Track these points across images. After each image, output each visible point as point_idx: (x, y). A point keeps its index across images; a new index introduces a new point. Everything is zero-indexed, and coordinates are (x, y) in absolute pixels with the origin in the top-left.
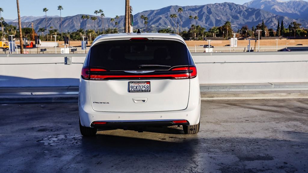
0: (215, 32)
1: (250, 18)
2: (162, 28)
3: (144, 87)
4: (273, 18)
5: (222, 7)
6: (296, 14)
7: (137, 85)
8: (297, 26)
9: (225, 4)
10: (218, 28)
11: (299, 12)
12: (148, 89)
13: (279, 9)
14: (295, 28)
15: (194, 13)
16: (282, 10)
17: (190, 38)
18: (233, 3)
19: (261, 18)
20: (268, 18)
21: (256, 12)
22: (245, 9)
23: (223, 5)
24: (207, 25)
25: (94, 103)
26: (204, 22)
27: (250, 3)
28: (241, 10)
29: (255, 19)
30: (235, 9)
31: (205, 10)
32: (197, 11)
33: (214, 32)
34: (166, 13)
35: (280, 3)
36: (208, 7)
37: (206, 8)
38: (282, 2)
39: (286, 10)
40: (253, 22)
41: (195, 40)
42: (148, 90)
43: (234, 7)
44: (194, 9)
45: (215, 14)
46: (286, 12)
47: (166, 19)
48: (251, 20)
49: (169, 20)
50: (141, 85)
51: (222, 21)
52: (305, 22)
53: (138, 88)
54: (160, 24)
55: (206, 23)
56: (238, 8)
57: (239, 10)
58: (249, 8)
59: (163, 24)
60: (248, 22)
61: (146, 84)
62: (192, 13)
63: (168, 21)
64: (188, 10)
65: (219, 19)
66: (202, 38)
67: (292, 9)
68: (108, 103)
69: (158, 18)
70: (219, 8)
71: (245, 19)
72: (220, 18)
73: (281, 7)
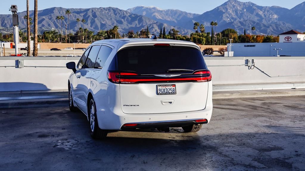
0: (104, 35)
1: (133, 24)
2: (45, 30)
3: (171, 90)
4: (154, 24)
5: (107, 12)
6: (174, 22)
7: (164, 88)
8: (176, 33)
9: (109, 9)
10: (106, 32)
11: (176, 20)
12: (174, 91)
13: (158, 16)
14: (174, 34)
15: (79, 16)
16: (162, 18)
17: (78, 41)
18: (117, 9)
19: (143, 24)
20: (149, 24)
21: (139, 18)
22: (129, 14)
23: (107, 10)
24: (92, 28)
25: (124, 105)
26: (89, 25)
27: (133, 9)
28: (124, 15)
29: (138, 24)
30: (119, 14)
31: (90, 14)
32: (82, 14)
33: (102, 36)
34: (49, 15)
35: (159, 11)
36: (93, 11)
37: (91, 12)
38: (161, 10)
39: (165, 18)
40: (136, 27)
41: (83, 43)
42: (174, 93)
43: (118, 12)
44: (79, 12)
45: (100, 18)
46: (165, 19)
47: (49, 20)
48: (134, 25)
49: (53, 21)
50: (167, 88)
51: (107, 25)
52: (181, 29)
53: (165, 90)
54: (43, 26)
55: (91, 26)
56: (122, 13)
57: (122, 15)
58: (133, 14)
59: (46, 25)
60: (131, 27)
61: (172, 86)
62: (76, 16)
63: (51, 22)
64: (73, 12)
65: (103, 23)
66: (91, 41)
67: (170, 17)
68: (138, 105)
69: (41, 19)
70: (104, 12)
71: (128, 24)
72: (105, 22)
73: (161, 14)
